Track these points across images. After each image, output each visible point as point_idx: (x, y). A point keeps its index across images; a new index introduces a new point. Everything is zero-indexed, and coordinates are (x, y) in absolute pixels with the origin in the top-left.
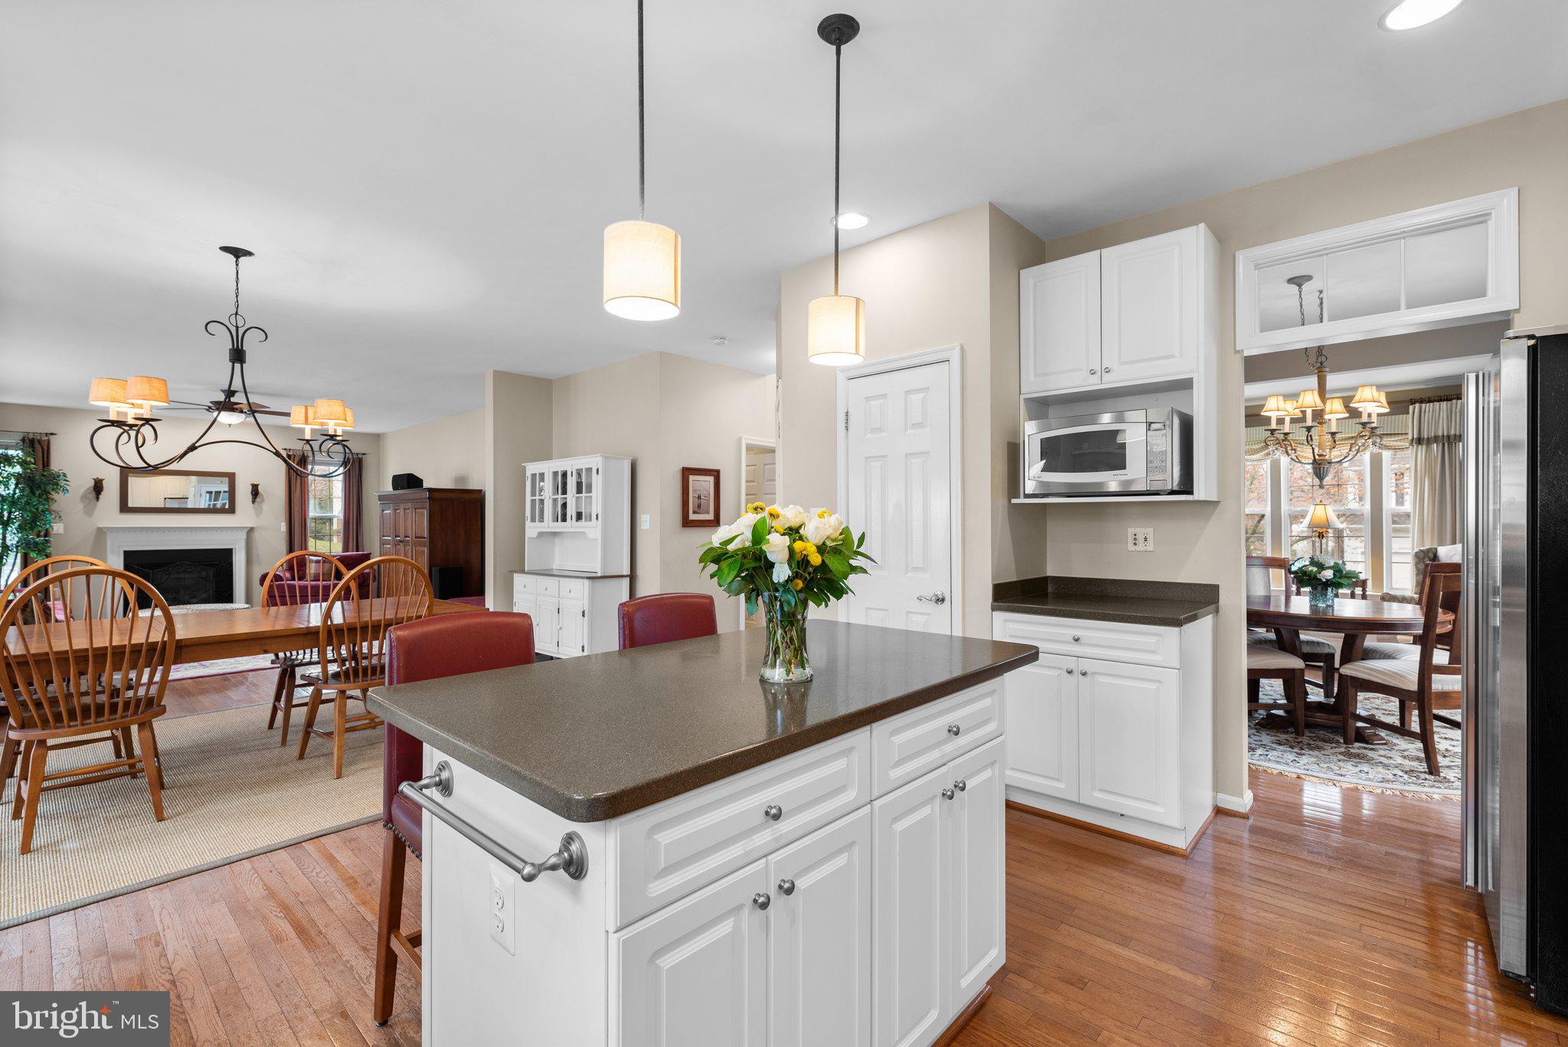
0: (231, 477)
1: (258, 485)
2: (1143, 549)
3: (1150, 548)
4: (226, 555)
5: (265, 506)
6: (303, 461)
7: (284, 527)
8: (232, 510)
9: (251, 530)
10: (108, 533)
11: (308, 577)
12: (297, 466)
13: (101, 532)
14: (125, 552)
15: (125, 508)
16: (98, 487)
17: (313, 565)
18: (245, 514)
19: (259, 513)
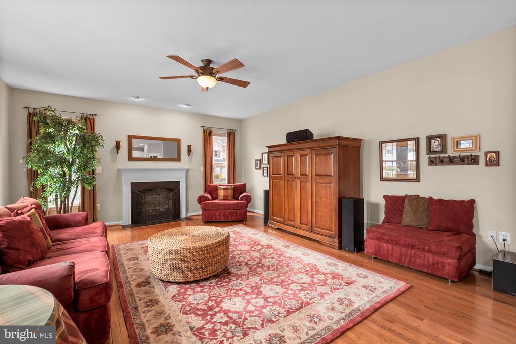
0: (179, 141)
1: (191, 146)
4: (177, 183)
5: (193, 157)
6: (210, 133)
7: (202, 169)
8: (178, 159)
9: (188, 171)
10: (123, 173)
11: (220, 198)
12: (208, 134)
13: (119, 171)
14: (131, 183)
15: (131, 158)
16: (118, 146)
17: (222, 190)
18: (185, 162)
19: (191, 161)
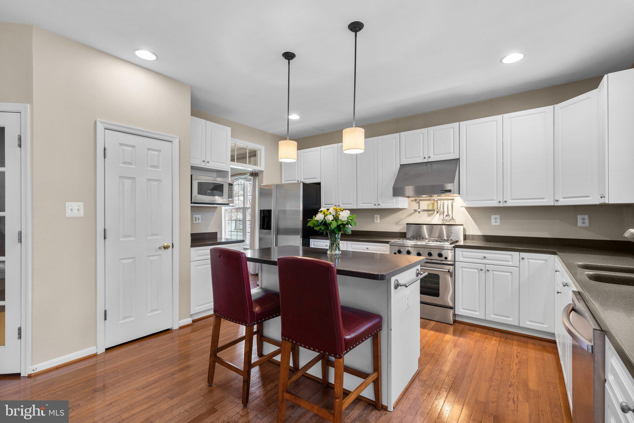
2: (198, 222)
3: (200, 222)
